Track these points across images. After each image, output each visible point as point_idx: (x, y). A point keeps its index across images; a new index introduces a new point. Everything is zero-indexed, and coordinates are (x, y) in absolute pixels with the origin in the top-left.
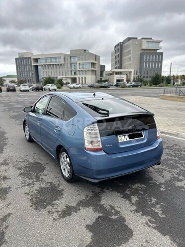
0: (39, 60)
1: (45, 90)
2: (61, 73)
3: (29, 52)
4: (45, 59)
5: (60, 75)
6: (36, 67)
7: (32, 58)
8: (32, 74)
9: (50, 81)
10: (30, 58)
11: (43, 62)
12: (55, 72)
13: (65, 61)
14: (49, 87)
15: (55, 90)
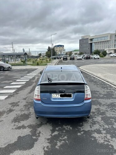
0: (93, 40)
1: (92, 59)
2: (107, 47)
3: (88, 35)
4: (97, 38)
5: (106, 48)
6: (91, 44)
7: (89, 39)
8: (88, 48)
9: (97, 52)
10: (88, 38)
11: (96, 41)
12: (103, 46)
13: (111, 38)
14: (94, 56)
15: (98, 58)
